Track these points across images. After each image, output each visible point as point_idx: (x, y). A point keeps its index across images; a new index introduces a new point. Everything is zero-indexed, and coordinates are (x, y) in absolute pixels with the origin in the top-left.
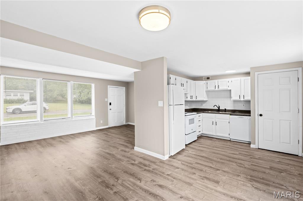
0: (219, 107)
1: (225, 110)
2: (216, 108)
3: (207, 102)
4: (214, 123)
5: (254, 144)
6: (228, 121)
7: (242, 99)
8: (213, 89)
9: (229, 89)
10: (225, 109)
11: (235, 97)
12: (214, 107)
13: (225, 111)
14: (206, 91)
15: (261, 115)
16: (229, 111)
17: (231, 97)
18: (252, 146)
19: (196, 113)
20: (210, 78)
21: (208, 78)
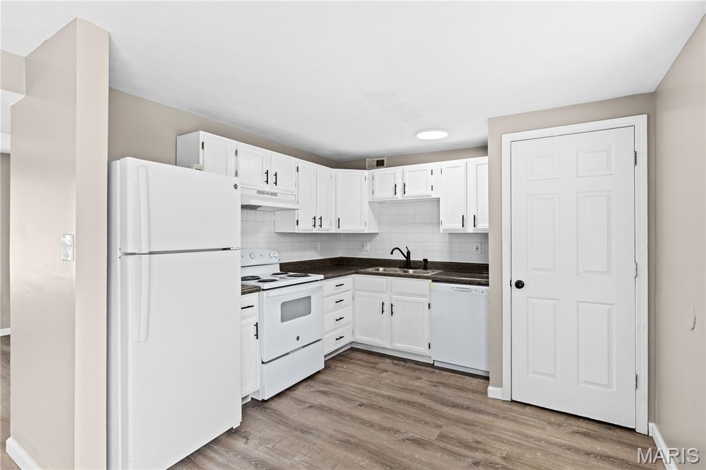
0: (409, 253)
1: (425, 264)
2: (398, 256)
3: (378, 237)
4: (387, 308)
5: (500, 385)
6: (426, 301)
7: (470, 229)
8: (389, 194)
9: (434, 195)
10: (425, 260)
11: (451, 223)
12: (392, 253)
13: (425, 268)
14: (369, 202)
15: (519, 285)
16: (436, 265)
17: (439, 223)
18: (493, 392)
19: (322, 277)
20: (385, 164)
21: (380, 164)
